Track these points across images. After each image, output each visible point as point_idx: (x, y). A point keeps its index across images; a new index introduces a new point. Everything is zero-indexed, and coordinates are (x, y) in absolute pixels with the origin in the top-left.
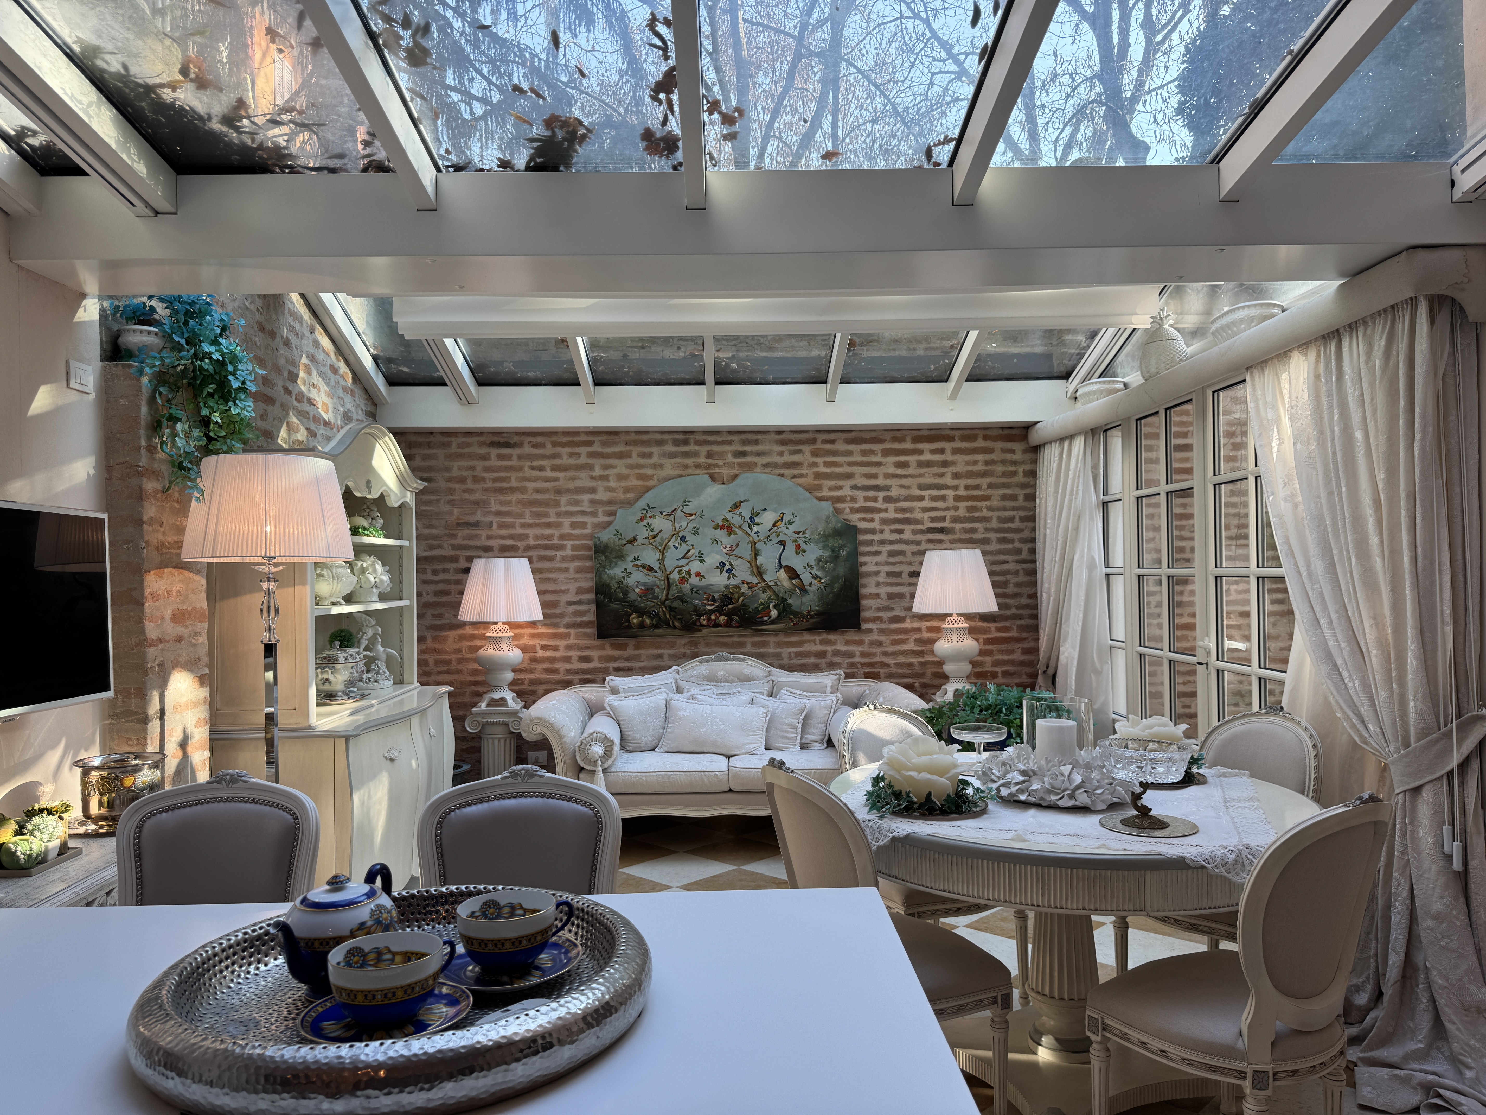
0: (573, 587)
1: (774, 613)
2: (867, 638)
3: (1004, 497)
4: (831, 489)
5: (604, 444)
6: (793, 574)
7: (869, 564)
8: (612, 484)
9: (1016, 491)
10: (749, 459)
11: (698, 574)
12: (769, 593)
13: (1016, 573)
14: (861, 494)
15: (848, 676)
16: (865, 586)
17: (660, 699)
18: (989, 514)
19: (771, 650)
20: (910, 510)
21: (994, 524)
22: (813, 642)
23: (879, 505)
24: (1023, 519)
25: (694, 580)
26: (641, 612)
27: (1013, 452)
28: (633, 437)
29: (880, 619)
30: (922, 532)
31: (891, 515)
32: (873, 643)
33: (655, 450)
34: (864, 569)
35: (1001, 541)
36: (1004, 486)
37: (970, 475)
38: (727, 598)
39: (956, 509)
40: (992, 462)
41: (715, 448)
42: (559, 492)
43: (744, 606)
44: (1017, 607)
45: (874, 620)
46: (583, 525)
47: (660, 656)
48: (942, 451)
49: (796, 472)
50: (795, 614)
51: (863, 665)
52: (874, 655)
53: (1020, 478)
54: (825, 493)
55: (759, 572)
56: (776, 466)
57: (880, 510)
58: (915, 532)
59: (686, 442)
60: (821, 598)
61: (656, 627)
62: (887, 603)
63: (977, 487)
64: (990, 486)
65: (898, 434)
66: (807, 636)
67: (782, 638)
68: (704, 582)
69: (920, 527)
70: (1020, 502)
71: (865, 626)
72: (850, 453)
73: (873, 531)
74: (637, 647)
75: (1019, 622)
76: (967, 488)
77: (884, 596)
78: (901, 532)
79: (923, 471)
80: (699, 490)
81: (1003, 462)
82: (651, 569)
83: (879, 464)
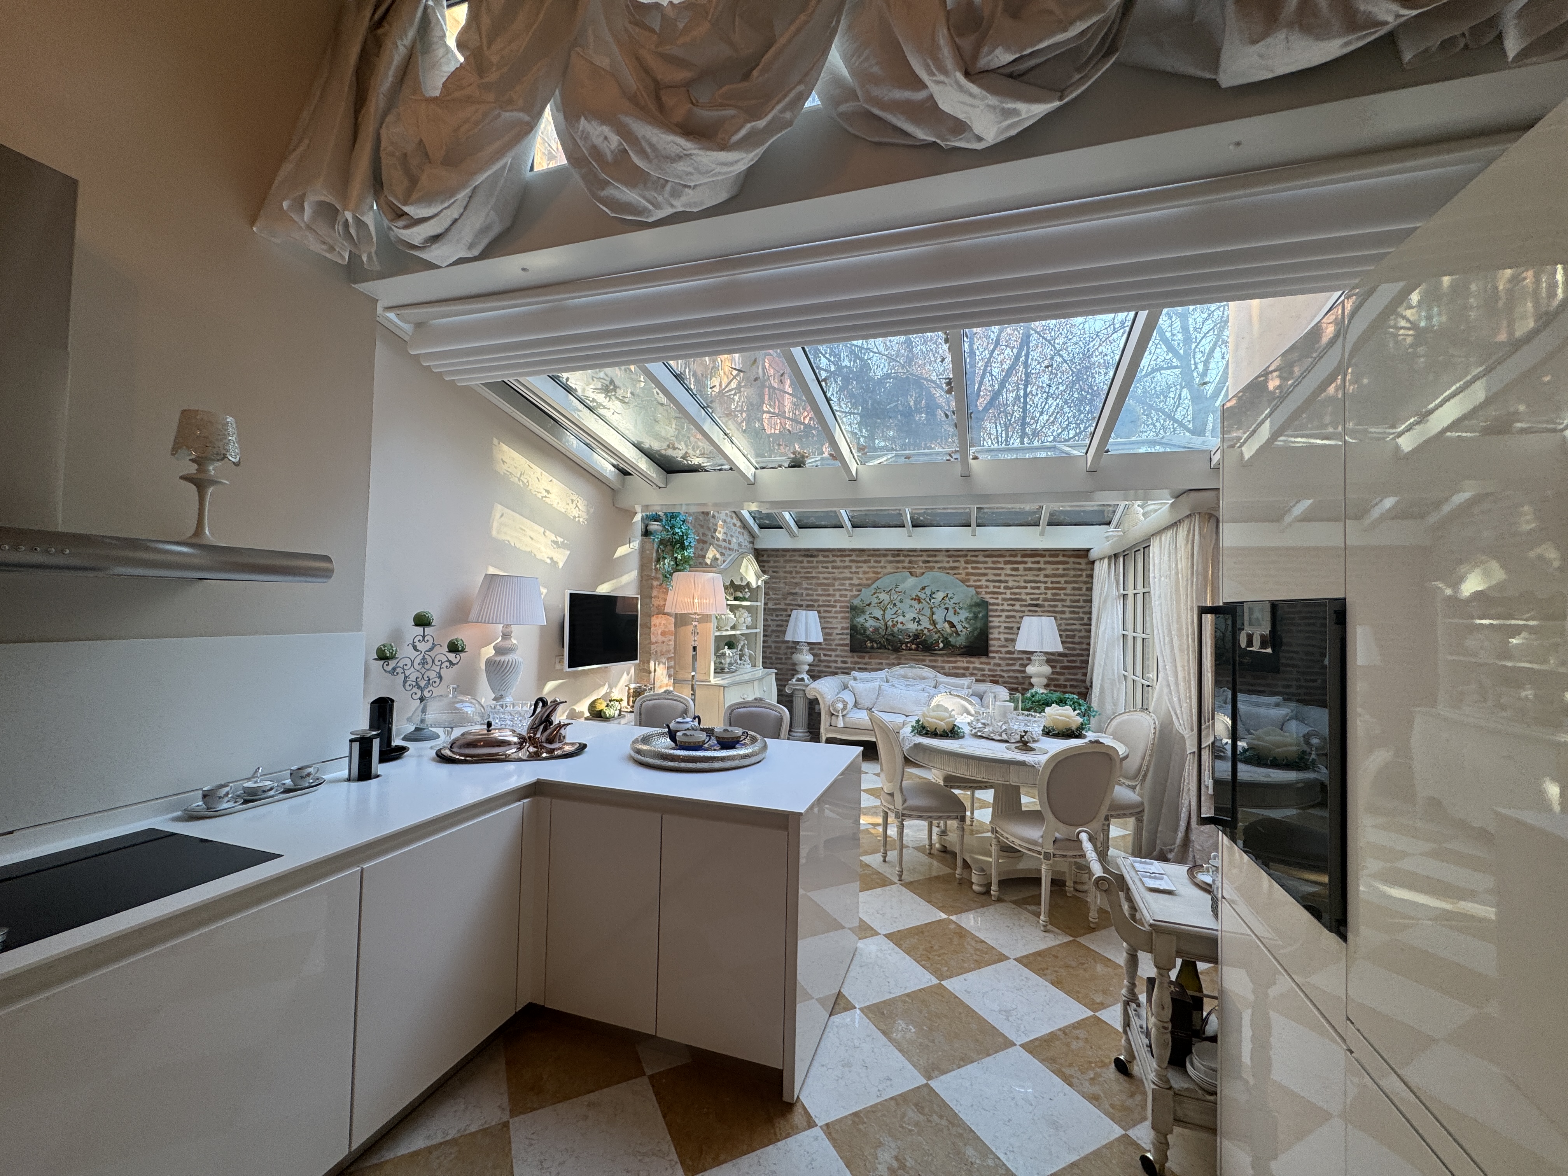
0: (839, 626)
1: (941, 645)
2: (993, 662)
3: (1074, 589)
4: (975, 581)
5: (858, 556)
6: (952, 625)
7: (995, 622)
8: (861, 576)
9: (1081, 585)
10: (931, 564)
11: (902, 623)
12: (939, 634)
13: (1080, 631)
14: (991, 584)
15: (977, 681)
16: (992, 633)
17: (876, 684)
18: (1065, 597)
19: (939, 664)
20: (1020, 594)
21: (1068, 603)
22: (962, 662)
23: (1002, 590)
24: (1085, 601)
25: (900, 626)
26: (872, 641)
27: (1080, 564)
28: (872, 552)
29: (1000, 652)
30: (1026, 606)
31: (1008, 596)
32: (995, 664)
33: (883, 559)
34: (991, 624)
35: (1071, 612)
36: (1075, 582)
37: (1055, 576)
38: (917, 636)
39: (1046, 594)
40: (1068, 569)
41: (913, 558)
42: (834, 579)
43: (925, 640)
44: (1080, 650)
45: (997, 652)
46: (846, 596)
47: (882, 663)
48: (1038, 563)
49: (956, 572)
50: (953, 646)
51: (990, 676)
52: (996, 671)
53: (1084, 579)
54: (972, 583)
55: (934, 623)
56: (945, 568)
57: (1002, 593)
58: (1021, 606)
59: (898, 555)
60: (967, 638)
61: (880, 648)
62: (1005, 643)
63: (1058, 583)
64: (1066, 582)
65: (1014, 553)
66: (959, 658)
67: (946, 659)
68: (904, 627)
69: (1024, 603)
70: (1084, 591)
71: (991, 655)
72: (986, 562)
73: (998, 604)
74: (870, 658)
75: (1081, 658)
76: (1052, 583)
77: (1003, 639)
78: (1013, 605)
79: (1027, 573)
80: (904, 580)
81: (1074, 569)
82: (878, 619)
83: (1002, 569)
